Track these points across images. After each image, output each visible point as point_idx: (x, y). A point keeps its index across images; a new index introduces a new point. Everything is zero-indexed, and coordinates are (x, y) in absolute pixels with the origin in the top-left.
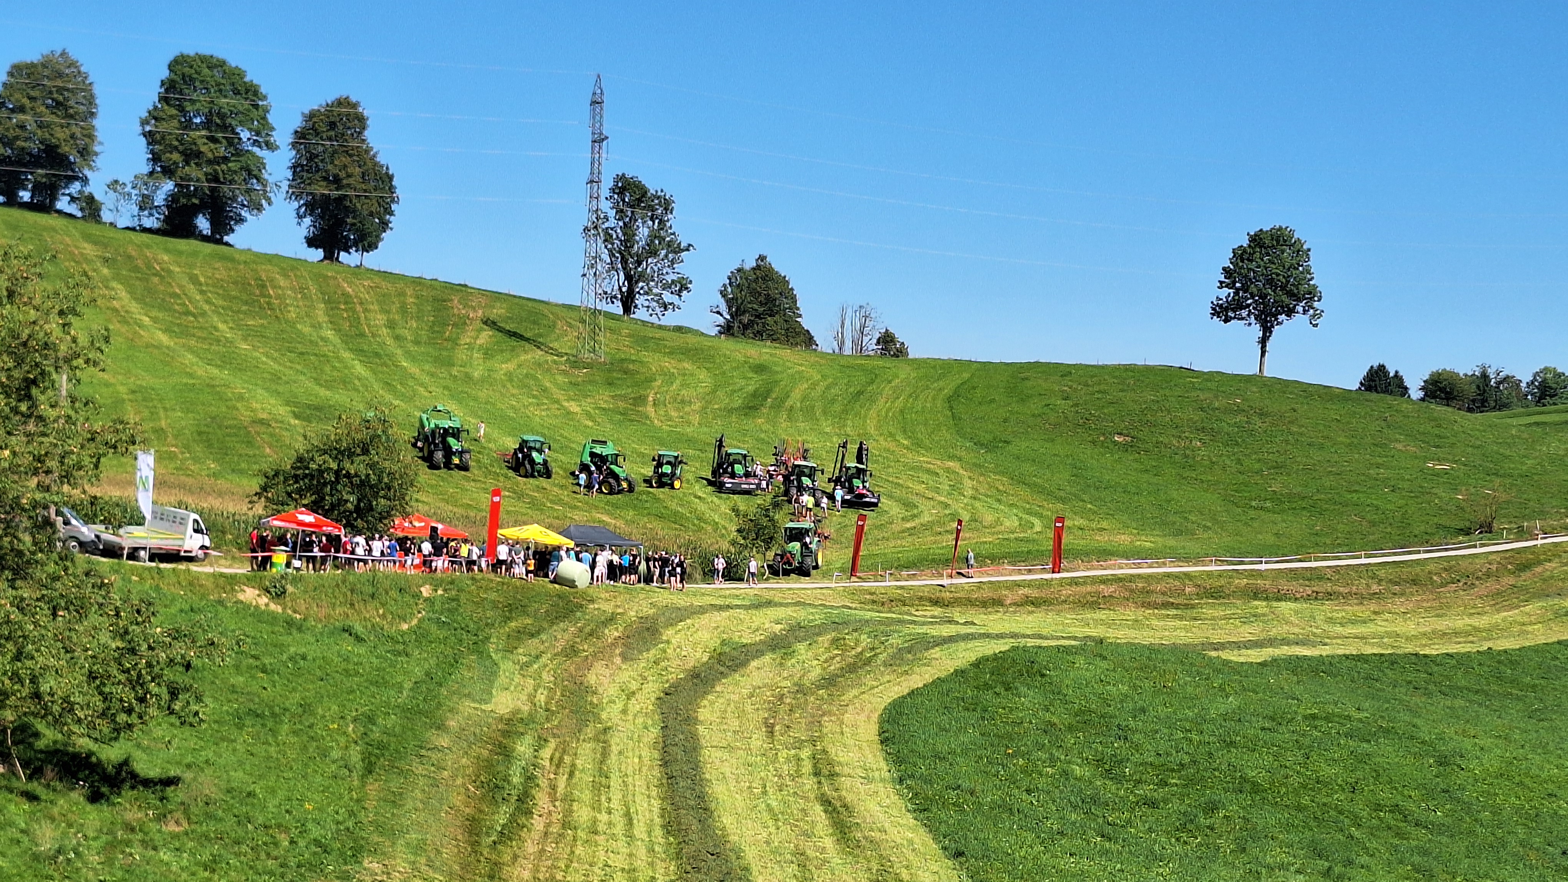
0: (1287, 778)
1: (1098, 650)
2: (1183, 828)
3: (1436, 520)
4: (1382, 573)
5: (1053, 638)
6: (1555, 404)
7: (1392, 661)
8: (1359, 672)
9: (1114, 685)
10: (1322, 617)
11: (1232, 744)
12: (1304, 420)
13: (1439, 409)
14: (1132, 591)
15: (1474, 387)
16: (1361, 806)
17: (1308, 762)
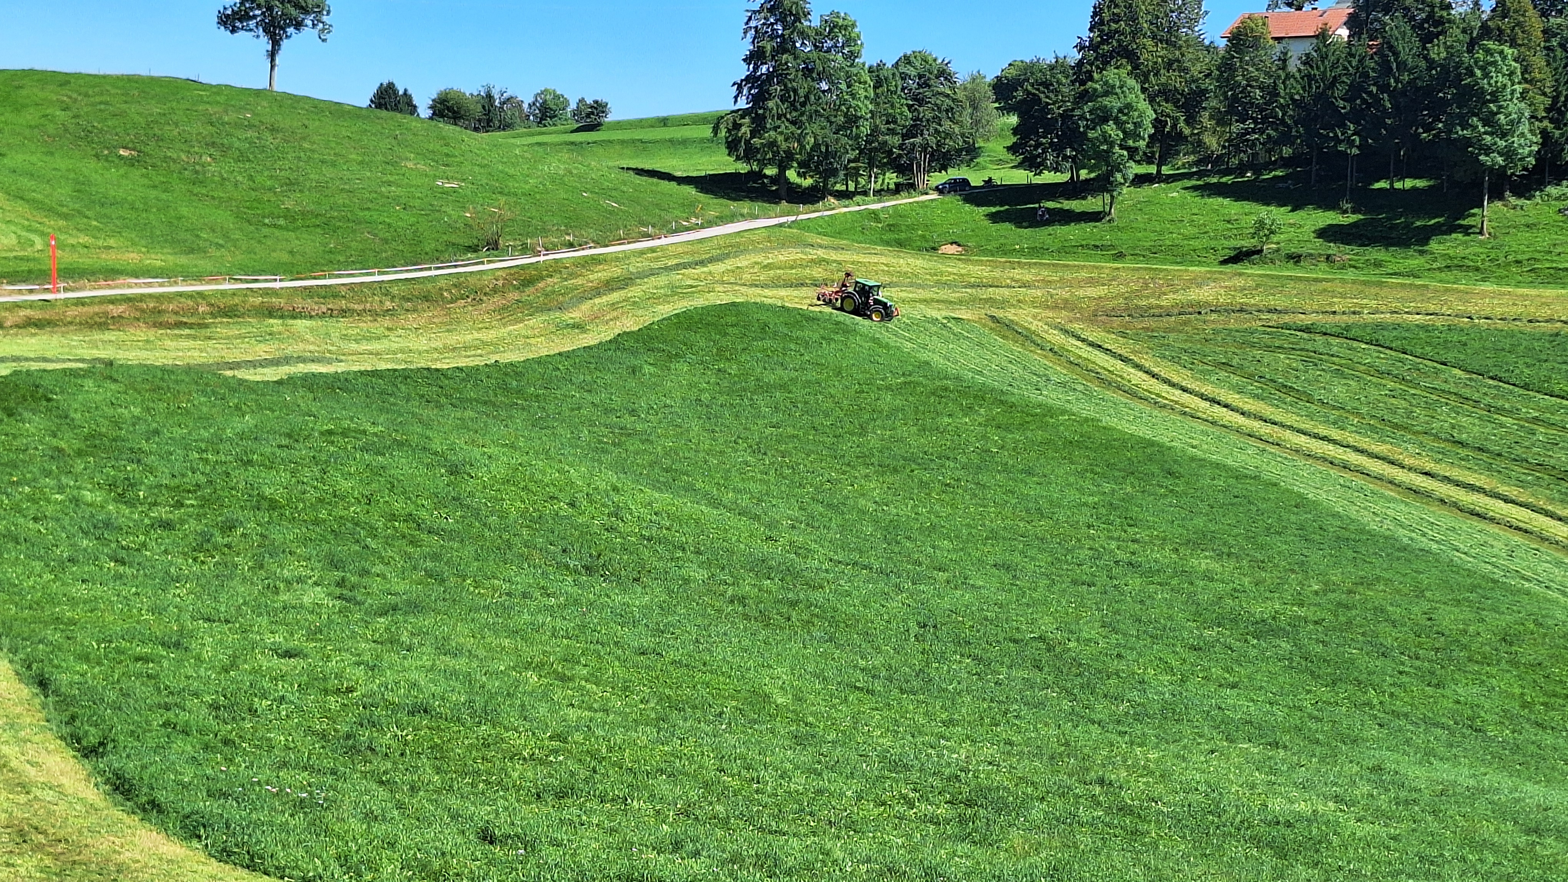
0: (304, 493)
1: (107, 372)
2: (199, 548)
3: (445, 238)
4: (395, 290)
5: (58, 360)
6: (555, 125)
7: (406, 376)
8: (373, 388)
9: (126, 407)
10: (337, 334)
11: (250, 462)
12: (315, 137)
13: (448, 129)
14: (143, 311)
15: (480, 106)
16: (376, 518)
17: (325, 477)
